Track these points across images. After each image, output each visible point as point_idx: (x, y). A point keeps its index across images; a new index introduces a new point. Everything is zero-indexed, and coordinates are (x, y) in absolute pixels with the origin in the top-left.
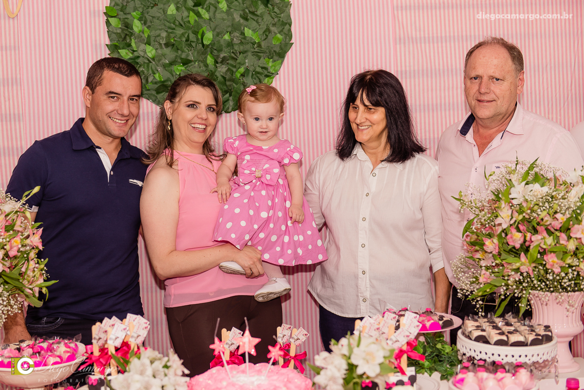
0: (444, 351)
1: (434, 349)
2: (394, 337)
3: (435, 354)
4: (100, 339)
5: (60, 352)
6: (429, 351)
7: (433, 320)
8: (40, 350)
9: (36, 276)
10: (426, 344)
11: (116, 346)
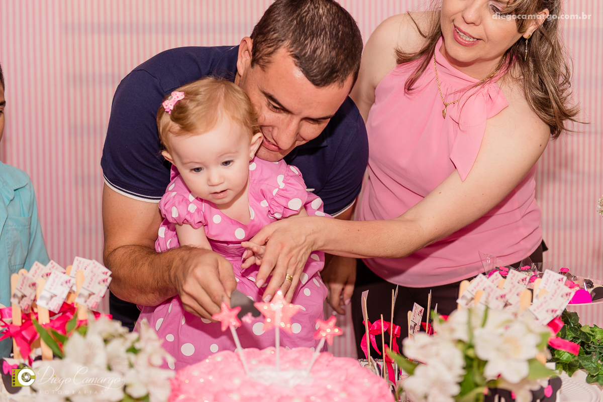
2: (529, 309)
11: (52, 310)
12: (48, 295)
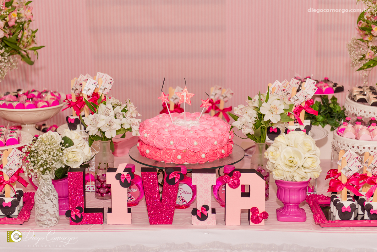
0: (335, 110)
1: (328, 108)
2: (296, 96)
3: (328, 111)
4: (77, 89)
5: (47, 99)
6: (323, 109)
7: (328, 86)
8: (32, 97)
9: (29, 41)
10: (321, 103)
11: (89, 95)
12: (87, 89)
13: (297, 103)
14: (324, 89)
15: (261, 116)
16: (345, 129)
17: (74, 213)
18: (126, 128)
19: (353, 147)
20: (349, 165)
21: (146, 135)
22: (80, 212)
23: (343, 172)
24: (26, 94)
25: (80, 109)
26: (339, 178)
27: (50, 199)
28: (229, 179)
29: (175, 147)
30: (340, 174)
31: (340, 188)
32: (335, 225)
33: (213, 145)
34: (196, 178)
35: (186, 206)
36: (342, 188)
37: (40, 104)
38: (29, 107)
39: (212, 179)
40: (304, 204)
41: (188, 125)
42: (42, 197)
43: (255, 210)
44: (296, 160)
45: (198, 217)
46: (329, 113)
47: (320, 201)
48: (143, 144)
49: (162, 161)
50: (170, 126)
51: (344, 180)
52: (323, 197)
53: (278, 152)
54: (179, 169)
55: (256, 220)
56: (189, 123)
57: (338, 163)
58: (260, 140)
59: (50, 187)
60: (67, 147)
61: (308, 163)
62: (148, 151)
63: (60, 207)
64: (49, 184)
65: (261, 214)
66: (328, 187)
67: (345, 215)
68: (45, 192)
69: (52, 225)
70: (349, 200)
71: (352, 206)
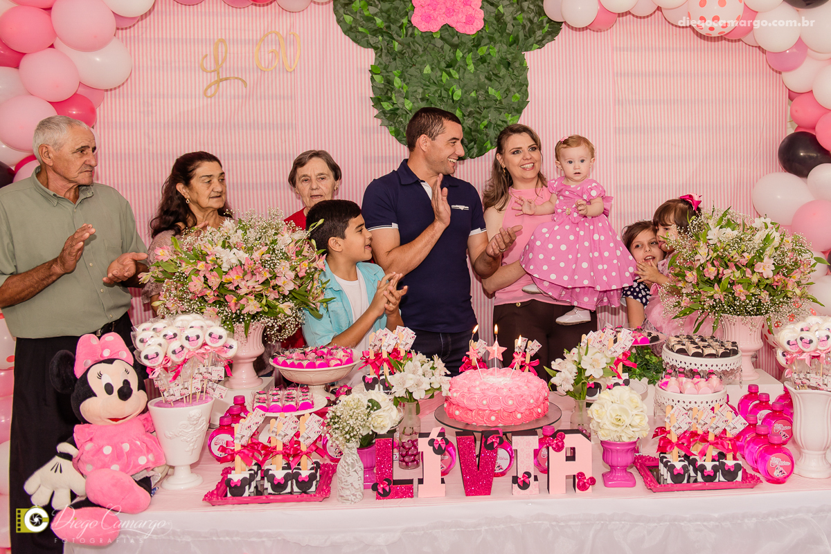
0: (651, 361)
1: (643, 359)
2: (613, 348)
3: (644, 363)
4: (375, 345)
5: (339, 356)
6: (639, 360)
7: (643, 335)
8: (322, 355)
10: (637, 355)
11: (388, 352)
12: (387, 345)
13: (615, 355)
14: (639, 339)
15: (581, 371)
16: (669, 383)
17: (382, 486)
18: (435, 387)
19: (679, 401)
20: (678, 422)
21: (455, 395)
22: (388, 485)
23: (673, 429)
24: (315, 351)
25: (379, 367)
26: (668, 436)
27: (355, 471)
28: (553, 441)
29: (488, 407)
30: (669, 432)
31: (670, 448)
32: (667, 489)
33: (529, 403)
34: (518, 442)
35: (503, 474)
36: (672, 447)
37: (333, 362)
38: (321, 366)
39: (533, 441)
40: (631, 467)
41: (500, 382)
42: (346, 468)
43: (581, 475)
44: (624, 417)
45: (519, 486)
46: (646, 364)
47: (647, 463)
48: (452, 405)
49: (474, 424)
50: (481, 383)
51: (674, 440)
52: (649, 459)
53: (604, 410)
54: (497, 432)
55: (583, 487)
56: (501, 380)
57: (666, 420)
58: (580, 397)
59: (355, 456)
60: (375, 410)
61: (637, 420)
62: (457, 413)
63: (365, 478)
64: (354, 454)
65: (588, 480)
66: (657, 446)
67: (678, 477)
68: (349, 463)
69: (356, 500)
70: (680, 461)
71: (684, 467)
